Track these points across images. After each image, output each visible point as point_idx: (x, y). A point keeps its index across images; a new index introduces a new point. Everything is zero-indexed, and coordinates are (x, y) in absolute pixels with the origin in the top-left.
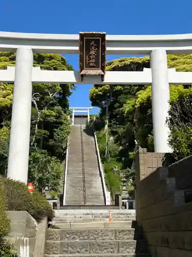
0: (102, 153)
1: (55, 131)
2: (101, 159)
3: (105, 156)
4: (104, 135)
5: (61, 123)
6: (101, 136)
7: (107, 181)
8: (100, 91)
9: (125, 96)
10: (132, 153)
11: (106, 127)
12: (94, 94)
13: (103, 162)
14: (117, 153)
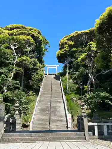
0: (65, 89)
1: (32, 75)
2: (64, 93)
3: (67, 91)
4: (66, 79)
5: (37, 69)
6: (64, 79)
7: (68, 106)
8: (63, 51)
9: (79, 54)
10: (86, 86)
11: (67, 74)
12: (59, 54)
13: (65, 94)
14: (75, 89)
